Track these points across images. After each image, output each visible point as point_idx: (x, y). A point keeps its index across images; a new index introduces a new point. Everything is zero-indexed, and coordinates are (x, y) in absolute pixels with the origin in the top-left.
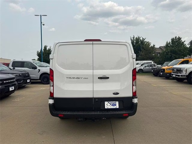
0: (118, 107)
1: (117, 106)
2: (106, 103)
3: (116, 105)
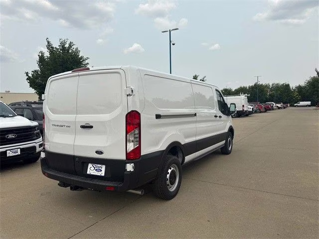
0: (103, 175)
1: (102, 173)
3: (101, 171)
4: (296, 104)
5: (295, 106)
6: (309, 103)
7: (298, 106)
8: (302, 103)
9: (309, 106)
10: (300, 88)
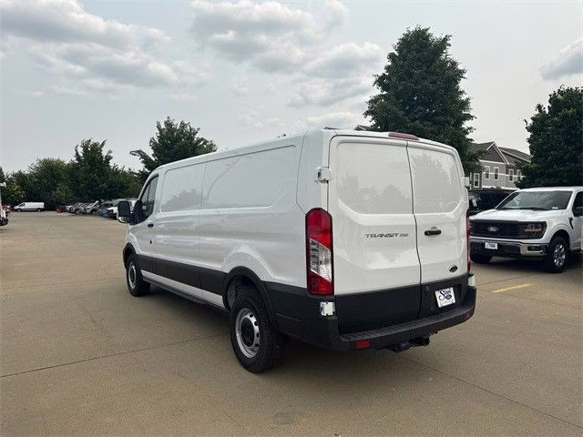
0: (454, 301)
2: (438, 294)
3: (451, 296)
4: (17, 207)
5: (16, 210)
6: (41, 205)
7: (22, 211)
8: (29, 205)
9: (42, 210)
10: (20, 177)
